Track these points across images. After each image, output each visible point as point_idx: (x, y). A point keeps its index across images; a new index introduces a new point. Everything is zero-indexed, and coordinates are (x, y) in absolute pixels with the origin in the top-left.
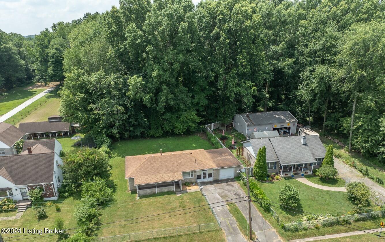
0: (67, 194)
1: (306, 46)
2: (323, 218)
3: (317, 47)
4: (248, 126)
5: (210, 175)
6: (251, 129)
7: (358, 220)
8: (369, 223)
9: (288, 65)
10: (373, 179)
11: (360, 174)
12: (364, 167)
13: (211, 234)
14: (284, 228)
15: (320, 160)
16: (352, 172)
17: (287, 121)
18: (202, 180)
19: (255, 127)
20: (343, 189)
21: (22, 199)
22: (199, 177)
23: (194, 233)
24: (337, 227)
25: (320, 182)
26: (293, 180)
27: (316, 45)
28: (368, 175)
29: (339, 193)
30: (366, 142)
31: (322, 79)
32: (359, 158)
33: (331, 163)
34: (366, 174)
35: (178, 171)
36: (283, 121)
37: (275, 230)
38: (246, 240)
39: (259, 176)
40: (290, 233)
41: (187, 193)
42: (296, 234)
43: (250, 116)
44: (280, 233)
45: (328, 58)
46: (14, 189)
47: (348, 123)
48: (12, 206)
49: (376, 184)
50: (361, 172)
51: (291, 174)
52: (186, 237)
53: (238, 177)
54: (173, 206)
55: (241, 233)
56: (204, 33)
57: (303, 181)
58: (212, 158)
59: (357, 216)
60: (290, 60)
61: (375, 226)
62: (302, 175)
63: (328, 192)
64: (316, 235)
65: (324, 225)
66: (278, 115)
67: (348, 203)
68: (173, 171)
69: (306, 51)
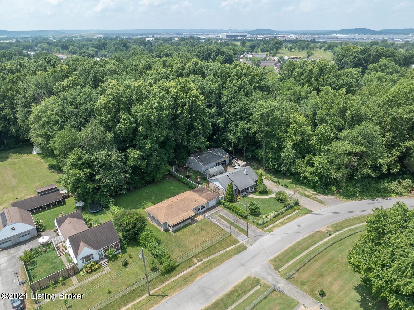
0: (125, 246)
1: (230, 108)
2: (272, 214)
3: (236, 109)
4: (203, 165)
5: (204, 207)
6: (206, 167)
7: (286, 210)
8: (290, 210)
9: (221, 122)
10: (282, 185)
11: (276, 184)
12: (276, 180)
13: (228, 239)
14: (258, 224)
15: (256, 181)
16: (272, 184)
17: (224, 157)
18: (201, 211)
19: (206, 165)
20: (273, 196)
21: (99, 259)
22: (199, 210)
23: (220, 241)
24: (279, 217)
25: (260, 194)
26: (247, 197)
27: (235, 108)
28: (280, 184)
29: (272, 198)
30: (274, 165)
31: (244, 130)
32: (271, 173)
33: (262, 182)
34: (279, 183)
35: (189, 210)
36: (222, 157)
37: (255, 227)
39: (230, 200)
40: (261, 226)
41: (198, 221)
42: (264, 225)
43: (200, 158)
44: (257, 227)
45: (244, 116)
46: (95, 253)
47: (261, 153)
48: (97, 266)
49: (285, 188)
50: (276, 182)
51: (244, 193)
52: (217, 244)
53: (219, 203)
54: (198, 231)
55: (241, 233)
56: (173, 112)
57: (252, 196)
58: (200, 195)
59: (285, 209)
60: (222, 118)
61: (293, 211)
62: (250, 193)
63: (266, 199)
64: (272, 223)
65: (274, 217)
66: (217, 153)
67: (278, 203)
68: (187, 211)
69: (231, 112)
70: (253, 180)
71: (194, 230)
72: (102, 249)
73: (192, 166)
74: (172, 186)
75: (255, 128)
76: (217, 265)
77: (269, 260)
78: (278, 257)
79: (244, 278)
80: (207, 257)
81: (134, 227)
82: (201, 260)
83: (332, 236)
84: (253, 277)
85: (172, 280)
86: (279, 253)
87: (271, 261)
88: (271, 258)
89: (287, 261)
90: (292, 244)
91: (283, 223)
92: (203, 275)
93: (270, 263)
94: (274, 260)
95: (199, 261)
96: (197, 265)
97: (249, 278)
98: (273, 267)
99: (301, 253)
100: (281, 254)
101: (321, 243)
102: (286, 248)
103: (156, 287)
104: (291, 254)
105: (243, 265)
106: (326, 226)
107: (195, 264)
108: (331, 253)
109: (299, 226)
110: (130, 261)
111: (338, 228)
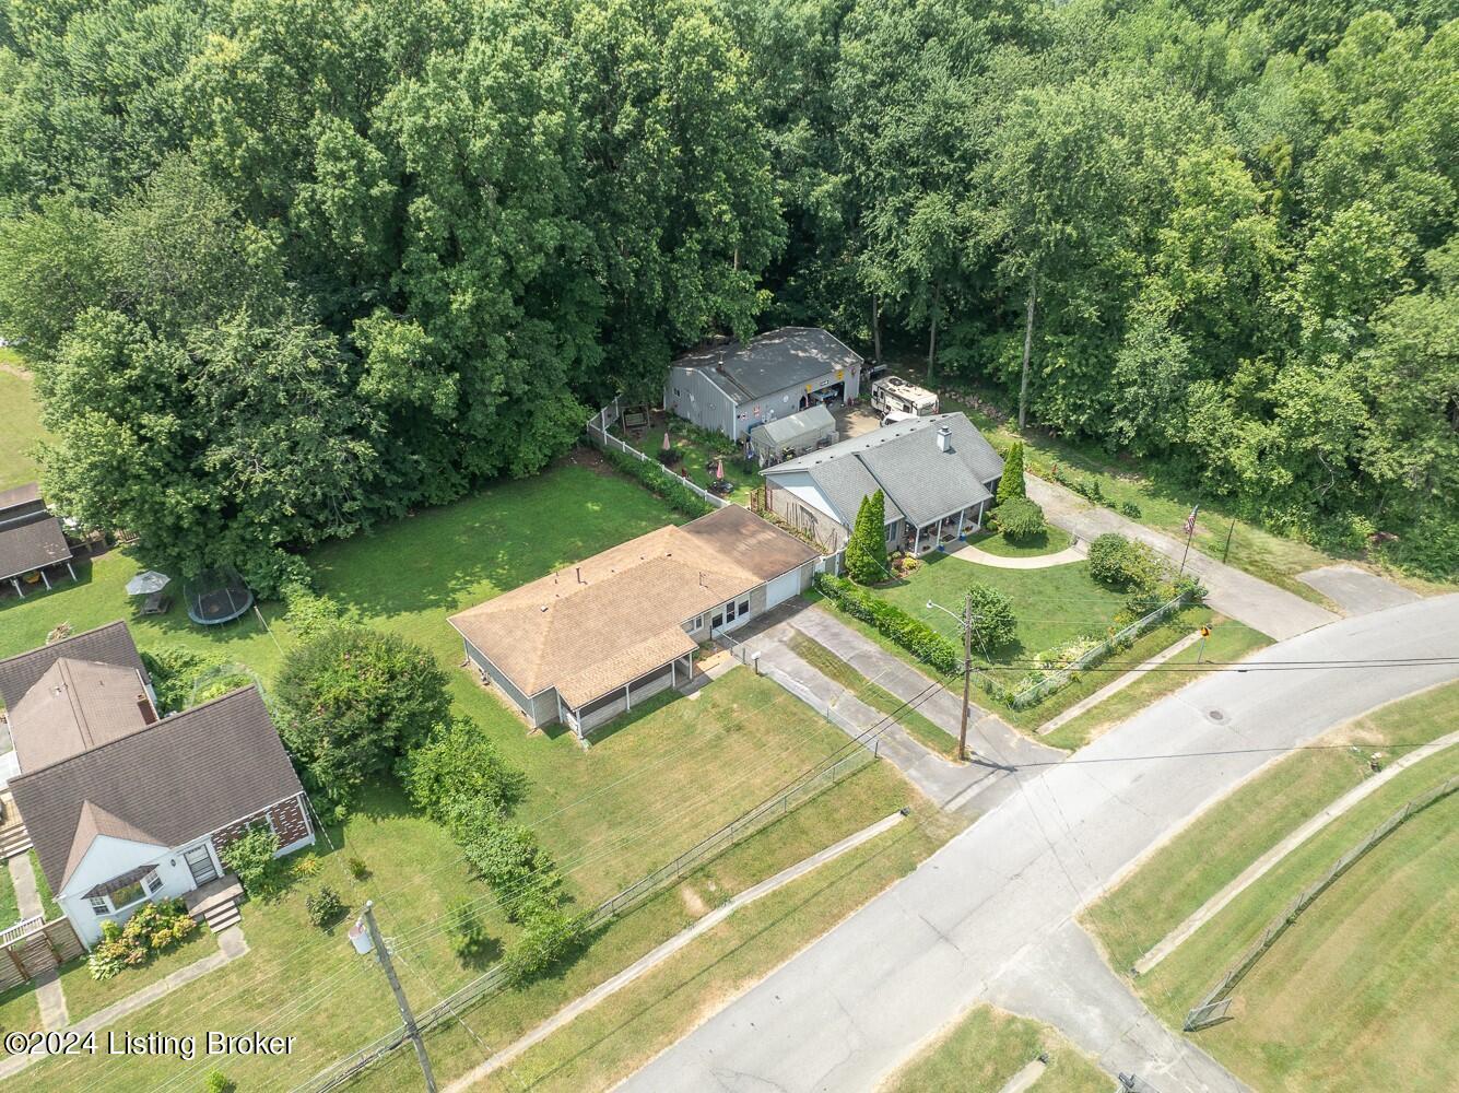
0: (340, 810)
1: (874, 129)
2: (1078, 651)
3: (905, 134)
4: (741, 404)
5: (744, 609)
6: (751, 413)
7: (1143, 632)
8: (1163, 632)
9: (830, 195)
10: (1112, 506)
11: (1080, 499)
12: (1081, 477)
13: (863, 779)
14: (1012, 704)
15: (993, 486)
16: (1061, 499)
17: (838, 367)
18: (726, 627)
19: (756, 404)
20: (1075, 555)
21: (194, 887)
22: (717, 622)
23: (823, 793)
24: (1111, 664)
25: (1011, 549)
26: (947, 560)
27: (900, 127)
28: (1100, 499)
29: (1067, 567)
30: (1078, 408)
31: (938, 237)
32: (1052, 446)
33: (1019, 490)
34: (1096, 496)
35: (668, 625)
36: (826, 369)
37: (996, 716)
38: (951, 765)
39: (869, 574)
40: (1028, 713)
41: (710, 681)
42: (1040, 709)
43: (728, 370)
44: (1010, 721)
45: (944, 170)
46: (164, 863)
47: (1015, 352)
48: (184, 922)
49: (1127, 520)
50: (1082, 491)
51: (936, 543)
52: (809, 811)
53: (814, 590)
54: (709, 736)
55: (929, 750)
56: (591, 128)
57: (970, 554)
58: (723, 551)
59: (1140, 624)
60: (834, 179)
61: (1176, 636)
62: (961, 538)
63: (1043, 573)
64: (1077, 699)
65: (1087, 668)
66: (805, 351)
67: (1099, 591)
68: (655, 631)
69: (878, 145)
70: (978, 477)
71: (689, 729)
72: (205, 839)
73: (691, 407)
74: (596, 500)
75: (997, 224)
76: (809, 934)
77: (1079, 908)
78: (1125, 889)
79: (956, 1016)
80: (757, 879)
81: (379, 721)
82: (725, 900)
83: (1388, 774)
84: (1000, 1011)
85: (567, 1015)
86: (1128, 869)
87: (1092, 913)
88: (1093, 894)
89: (1175, 917)
90: (1190, 819)
91: (1133, 701)
92: (734, 996)
93: (1089, 930)
94: (1106, 912)
95: (714, 902)
96: (702, 927)
97: (981, 1016)
98: (1103, 954)
99: (1241, 870)
100: (1142, 875)
101: (1337, 809)
102: (1163, 840)
103: (477, 1055)
104: (1193, 875)
105: (944, 938)
106: (1352, 719)
107: (691, 921)
108: (1399, 875)
109: (1215, 715)
110: (358, 896)
111: (1409, 734)
